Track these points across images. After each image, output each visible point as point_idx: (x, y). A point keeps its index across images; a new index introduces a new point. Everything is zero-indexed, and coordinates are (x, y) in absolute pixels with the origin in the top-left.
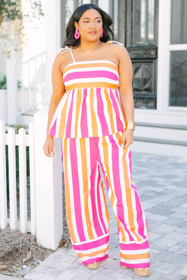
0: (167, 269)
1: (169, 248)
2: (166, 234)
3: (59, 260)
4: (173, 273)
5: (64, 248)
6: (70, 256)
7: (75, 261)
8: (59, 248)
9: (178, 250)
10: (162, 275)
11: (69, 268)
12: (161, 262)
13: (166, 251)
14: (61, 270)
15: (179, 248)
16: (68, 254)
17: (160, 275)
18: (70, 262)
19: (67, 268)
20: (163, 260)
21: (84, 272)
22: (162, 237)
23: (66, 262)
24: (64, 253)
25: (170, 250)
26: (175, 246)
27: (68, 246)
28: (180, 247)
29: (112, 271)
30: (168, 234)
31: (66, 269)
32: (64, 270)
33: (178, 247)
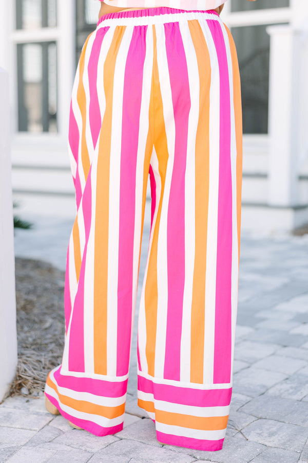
0: (272, 434)
1: (267, 390)
2: (256, 361)
3: (8, 424)
4: (288, 443)
5: (20, 398)
6: (34, 414)
7: (48, 424)
8: (8, 397)
9: (291, 391)
10: (264, 447)
11: (32, 443)
12: (254, 419)
13: (263, 394)
14: (13, 447)
15: (292, 388)
16: (31, 410)
17: (258, 450)
18: (35, 428)
19: (27, 443)
20: (260, 415)
21: (69, 448)
22: (249, 367)
23: (25, 427)
24: (20, 409)
25: (271, 392)
26: (281, 383)
27: (30, 394)
28: (294, 385)
29: (138, 444)
30: (261, 359)
31: (25, 445)
32: (19, 448)
33: (290, 385)
